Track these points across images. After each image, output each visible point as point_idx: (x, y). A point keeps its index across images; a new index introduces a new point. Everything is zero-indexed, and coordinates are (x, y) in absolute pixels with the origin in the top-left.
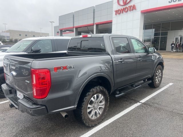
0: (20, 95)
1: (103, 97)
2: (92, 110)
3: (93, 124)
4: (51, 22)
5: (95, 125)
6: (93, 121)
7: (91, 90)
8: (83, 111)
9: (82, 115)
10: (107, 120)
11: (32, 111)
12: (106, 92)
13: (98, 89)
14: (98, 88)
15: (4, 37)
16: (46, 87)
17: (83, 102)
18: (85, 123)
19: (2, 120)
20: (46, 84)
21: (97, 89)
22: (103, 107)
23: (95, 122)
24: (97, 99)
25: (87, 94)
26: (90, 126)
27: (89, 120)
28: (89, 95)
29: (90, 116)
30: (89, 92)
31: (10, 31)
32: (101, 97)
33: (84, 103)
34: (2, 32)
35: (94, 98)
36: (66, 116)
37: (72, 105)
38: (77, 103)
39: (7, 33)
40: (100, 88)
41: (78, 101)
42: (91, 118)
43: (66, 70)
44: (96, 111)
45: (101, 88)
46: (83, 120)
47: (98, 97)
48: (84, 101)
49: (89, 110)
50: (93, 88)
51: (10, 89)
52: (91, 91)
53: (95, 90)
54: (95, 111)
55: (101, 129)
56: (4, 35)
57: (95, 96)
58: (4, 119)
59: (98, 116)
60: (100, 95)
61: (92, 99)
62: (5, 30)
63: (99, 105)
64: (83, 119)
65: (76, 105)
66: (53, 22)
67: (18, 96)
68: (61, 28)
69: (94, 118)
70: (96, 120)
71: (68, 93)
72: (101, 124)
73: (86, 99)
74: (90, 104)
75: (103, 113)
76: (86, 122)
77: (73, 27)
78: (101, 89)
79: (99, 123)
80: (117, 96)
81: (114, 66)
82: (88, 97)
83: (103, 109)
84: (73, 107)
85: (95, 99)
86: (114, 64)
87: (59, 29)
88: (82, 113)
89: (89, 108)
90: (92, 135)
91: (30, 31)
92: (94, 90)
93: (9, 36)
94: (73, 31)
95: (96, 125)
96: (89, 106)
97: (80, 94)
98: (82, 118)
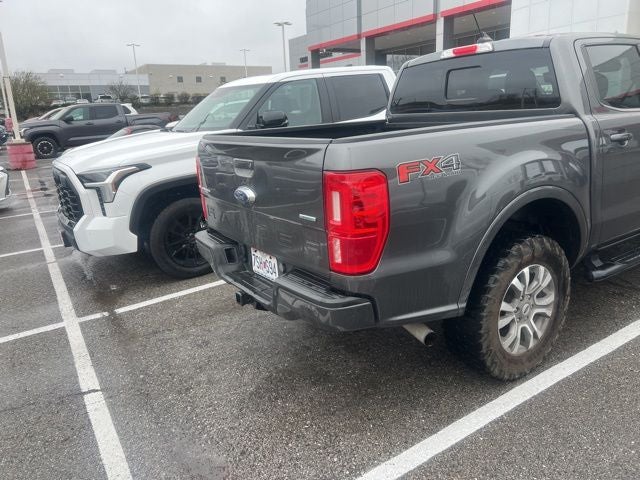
0: (265, 265)
1: (549, 278)
2: (513, 321)
3: (515, 372)
4: (280, 25)
5: (521, 374)
6: (514, 361)
7: (514, 250)
8: (484, 323)
9: (481, 336)
10: (561, 359)
11: (329, 314)
12: (564, 258)
13: (537, 245)
14: (538, 243)
15: (133, 88)
16: (373, 233)
17: (486, 290)
18: (488, 364)
19: (200, 346)
20: (374, 225)
21: (532, 246)
22: (549, 313)
23: (523, 364)
24: (531, 282)
25: (499, 264)
26: (506, 377)
27: (504, 357)
28: (506, 266)
29: (506, 343)
30: (506, 255)
31: (149, 69)
32: (545, 277)
33: (489, 296)
34: (126, 73)
35: (521, 278)
36: (428, 338)
37: (452, 302)
38: (466, 294)
39: (141, 76)
40: (542, 243)
41: (471, 286)
42: (508, 351)
43: (436, 175)
44: (526, 326)
45: (547, 243)
46: (484, 355)
47: (533, 276)
48: (491, 289)
49: (502, 323)
50: (520, 242)
51: (228, 247)
52: (514, 253)
53: (527, 249)
54: (522, 326)
55: (548, 390)
56: (134, 83)
57: (526, 270)
58: (207, 343)
59: (532, 344)
60: (542, 268)
61: (515, 281)
62: (133, 68)
63: (534, 306)
64: (484, 351)
65: (462, 303)
66: (286, 23)
67: (255, 268)
68: (315, 43)
69: (517, 350)
70: (524, 359)
71: (441, 256)
72: (541, 374)
73: (496, 281)
74: (506, 301)
75: (548, 335)
76: (493, 362)
77: (359, 36)
78: (548, 245)
79: (535, 370)
80: (597, 274)
81: (595, 161)
82: (502, 275)
83: (547, 320)
84: (453, 307)
85: (525, 284)
86: (595, 150)
87: (309, 48)
88: (482, 332)
89: (503, 314)
90: (516, 409)
91: (209, 64)
92: (523, 248)
93: (148, 86)
94: (359, 51)
95: (523, 377)
96: (504, 306)
97: (479, 262)
98: (479, 346)
